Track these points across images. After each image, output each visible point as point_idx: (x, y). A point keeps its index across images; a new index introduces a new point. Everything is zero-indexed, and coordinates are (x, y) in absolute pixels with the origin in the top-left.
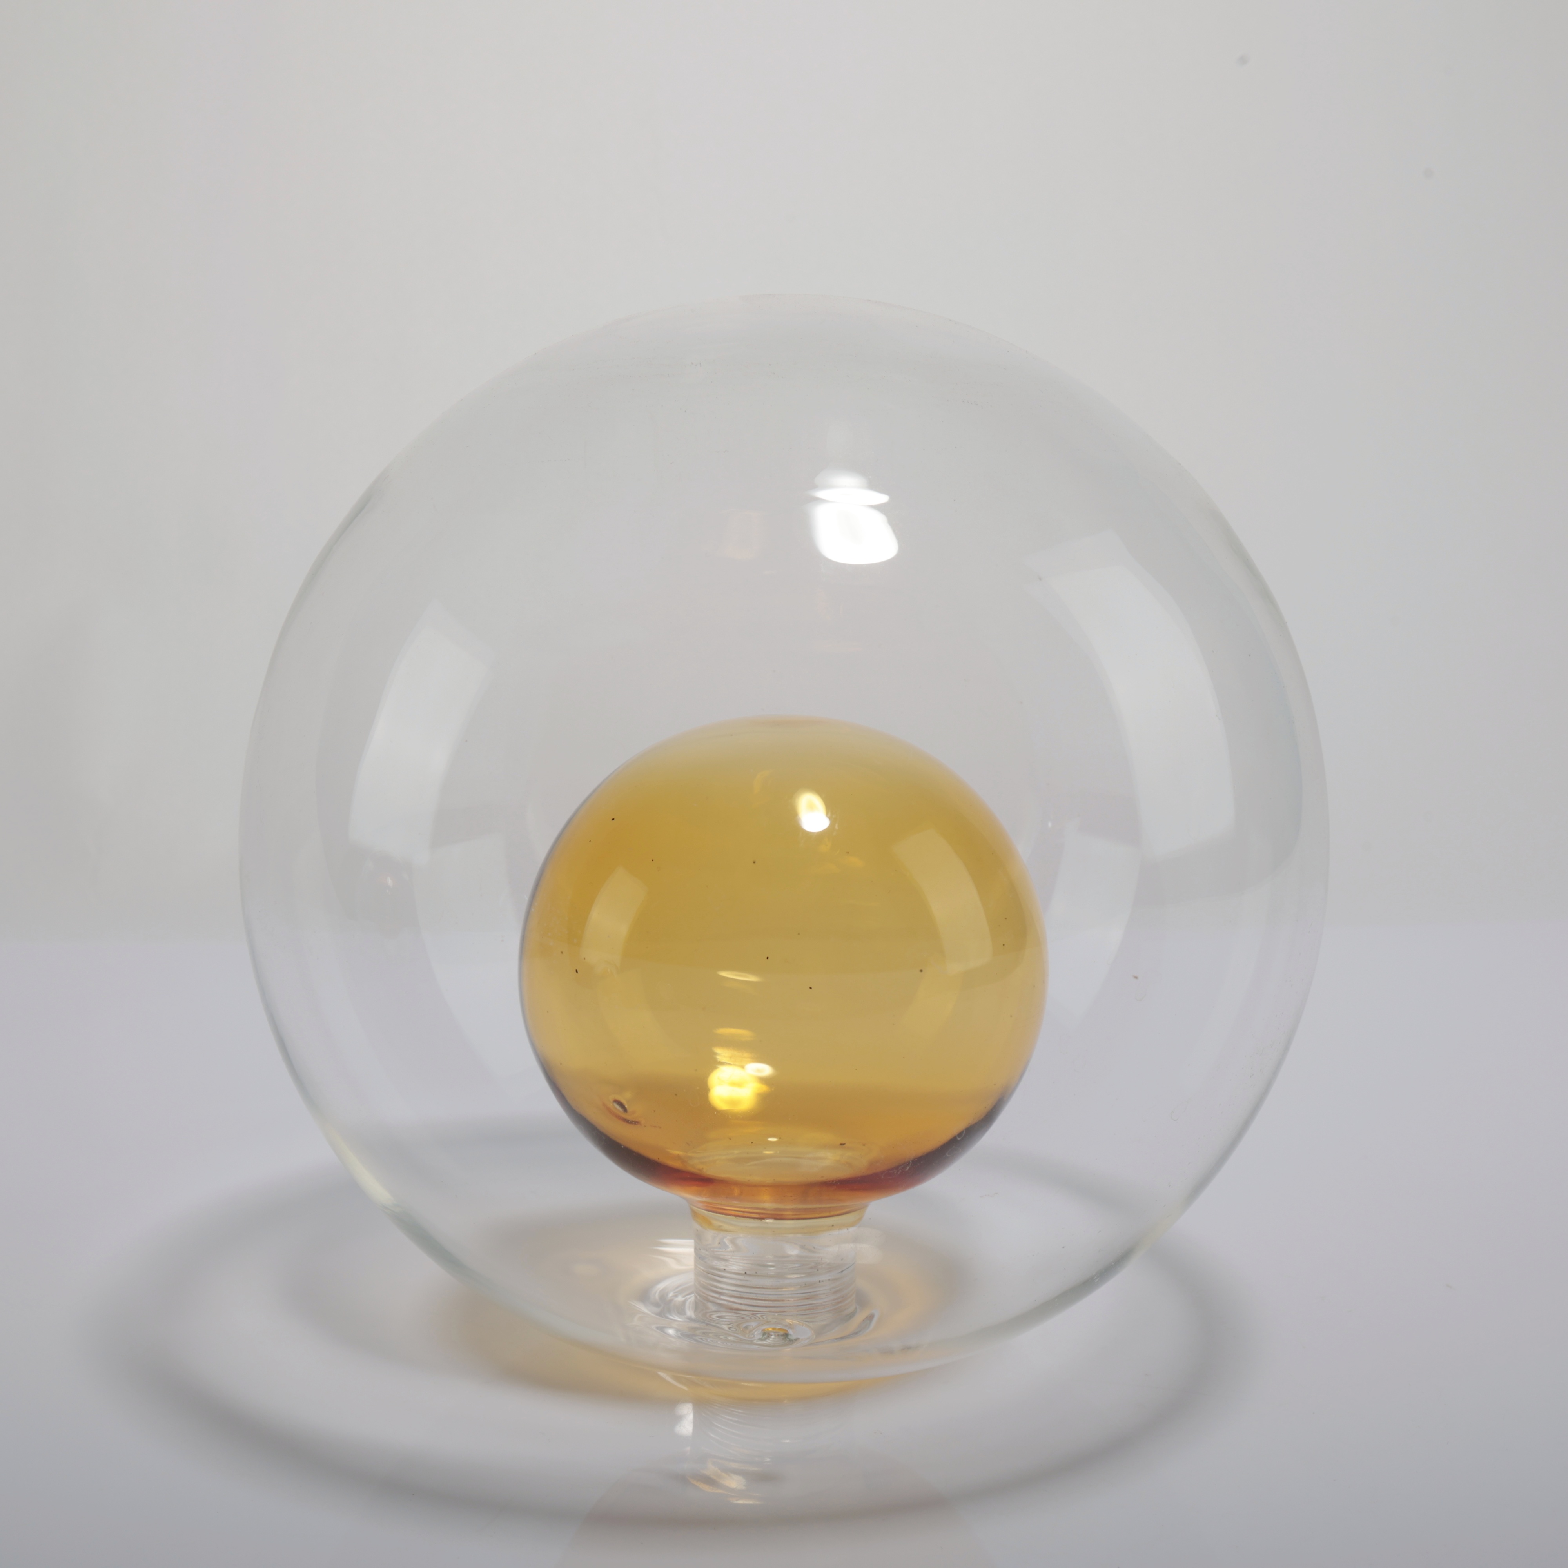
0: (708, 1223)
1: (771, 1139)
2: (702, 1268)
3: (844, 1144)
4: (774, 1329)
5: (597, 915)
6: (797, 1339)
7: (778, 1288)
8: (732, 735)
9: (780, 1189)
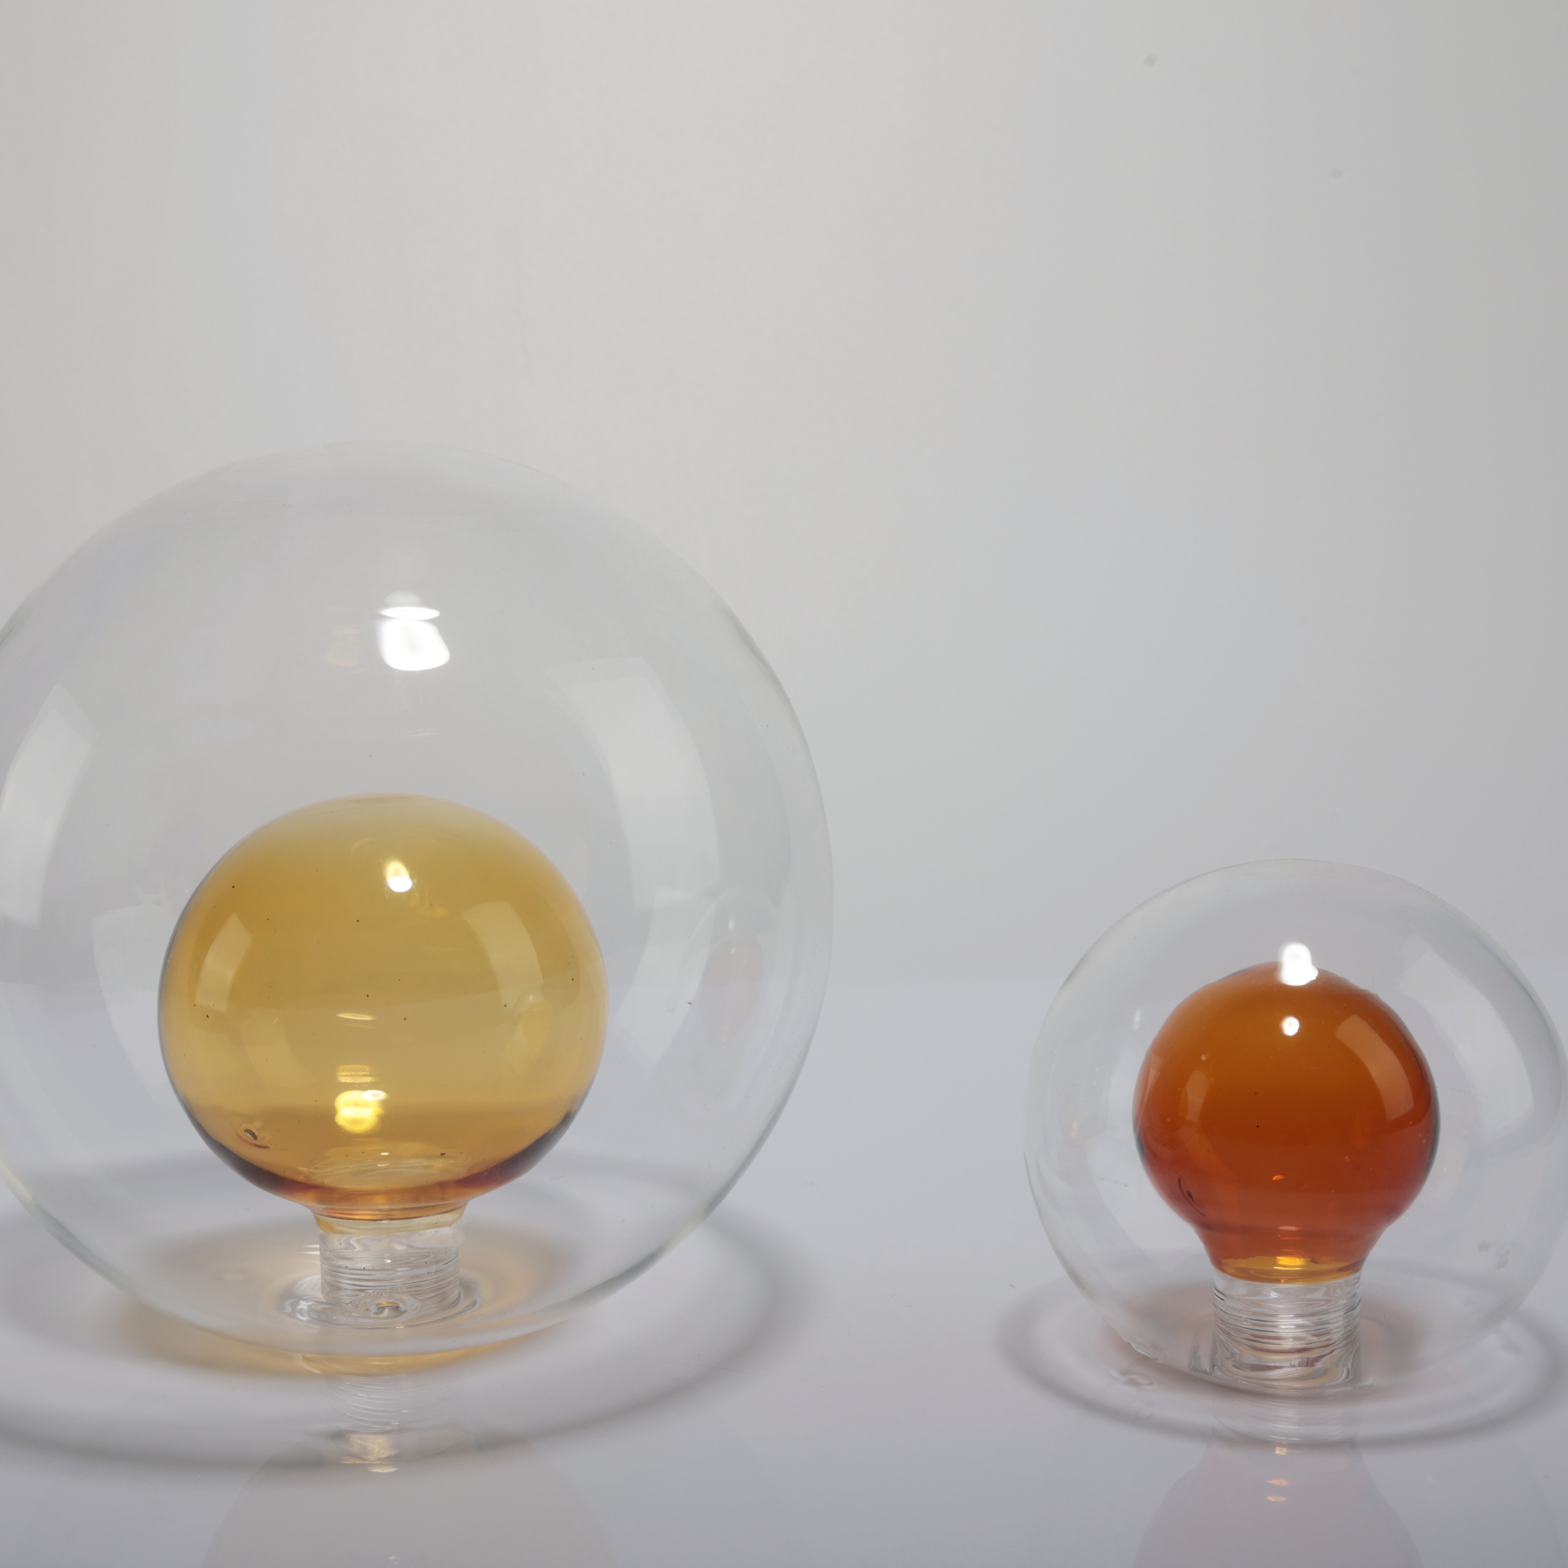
0: (331, 1229)
1: (383, 1154)
2: (327, 1267)
3: (444, 1154)
4: (387, 1303)
5: (211, 960)
6: (405, 1311)
7: (392, 1280)
8: (333, 812)
9: (390, 1194)
